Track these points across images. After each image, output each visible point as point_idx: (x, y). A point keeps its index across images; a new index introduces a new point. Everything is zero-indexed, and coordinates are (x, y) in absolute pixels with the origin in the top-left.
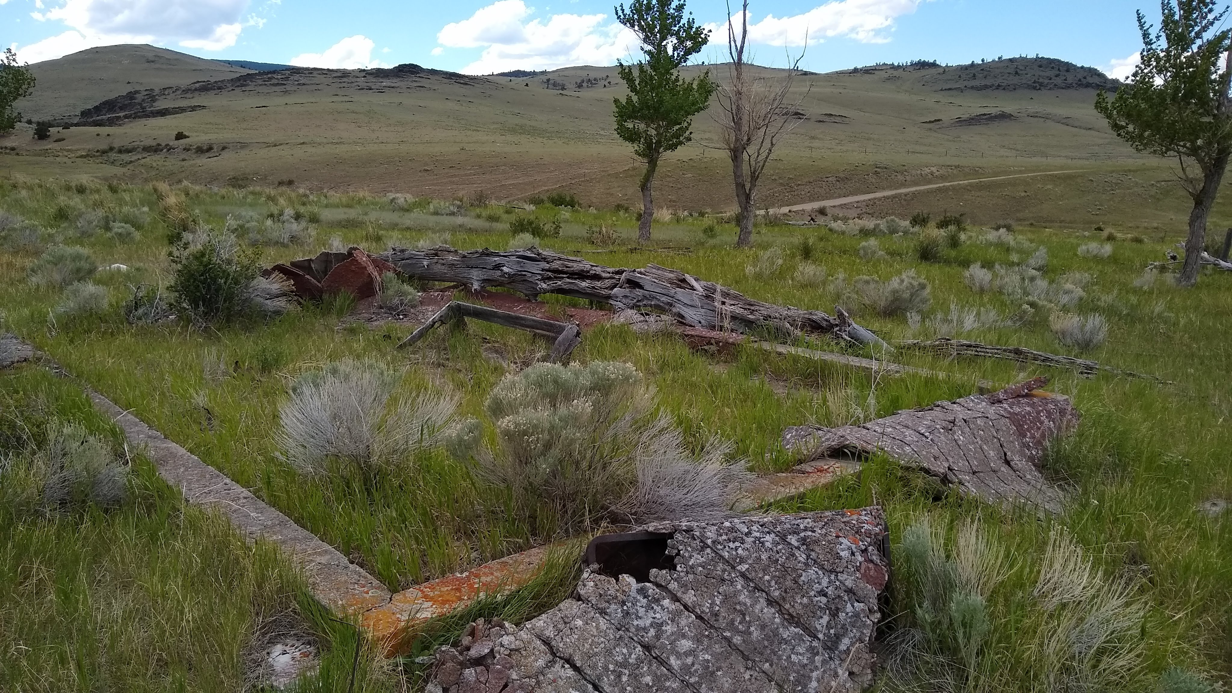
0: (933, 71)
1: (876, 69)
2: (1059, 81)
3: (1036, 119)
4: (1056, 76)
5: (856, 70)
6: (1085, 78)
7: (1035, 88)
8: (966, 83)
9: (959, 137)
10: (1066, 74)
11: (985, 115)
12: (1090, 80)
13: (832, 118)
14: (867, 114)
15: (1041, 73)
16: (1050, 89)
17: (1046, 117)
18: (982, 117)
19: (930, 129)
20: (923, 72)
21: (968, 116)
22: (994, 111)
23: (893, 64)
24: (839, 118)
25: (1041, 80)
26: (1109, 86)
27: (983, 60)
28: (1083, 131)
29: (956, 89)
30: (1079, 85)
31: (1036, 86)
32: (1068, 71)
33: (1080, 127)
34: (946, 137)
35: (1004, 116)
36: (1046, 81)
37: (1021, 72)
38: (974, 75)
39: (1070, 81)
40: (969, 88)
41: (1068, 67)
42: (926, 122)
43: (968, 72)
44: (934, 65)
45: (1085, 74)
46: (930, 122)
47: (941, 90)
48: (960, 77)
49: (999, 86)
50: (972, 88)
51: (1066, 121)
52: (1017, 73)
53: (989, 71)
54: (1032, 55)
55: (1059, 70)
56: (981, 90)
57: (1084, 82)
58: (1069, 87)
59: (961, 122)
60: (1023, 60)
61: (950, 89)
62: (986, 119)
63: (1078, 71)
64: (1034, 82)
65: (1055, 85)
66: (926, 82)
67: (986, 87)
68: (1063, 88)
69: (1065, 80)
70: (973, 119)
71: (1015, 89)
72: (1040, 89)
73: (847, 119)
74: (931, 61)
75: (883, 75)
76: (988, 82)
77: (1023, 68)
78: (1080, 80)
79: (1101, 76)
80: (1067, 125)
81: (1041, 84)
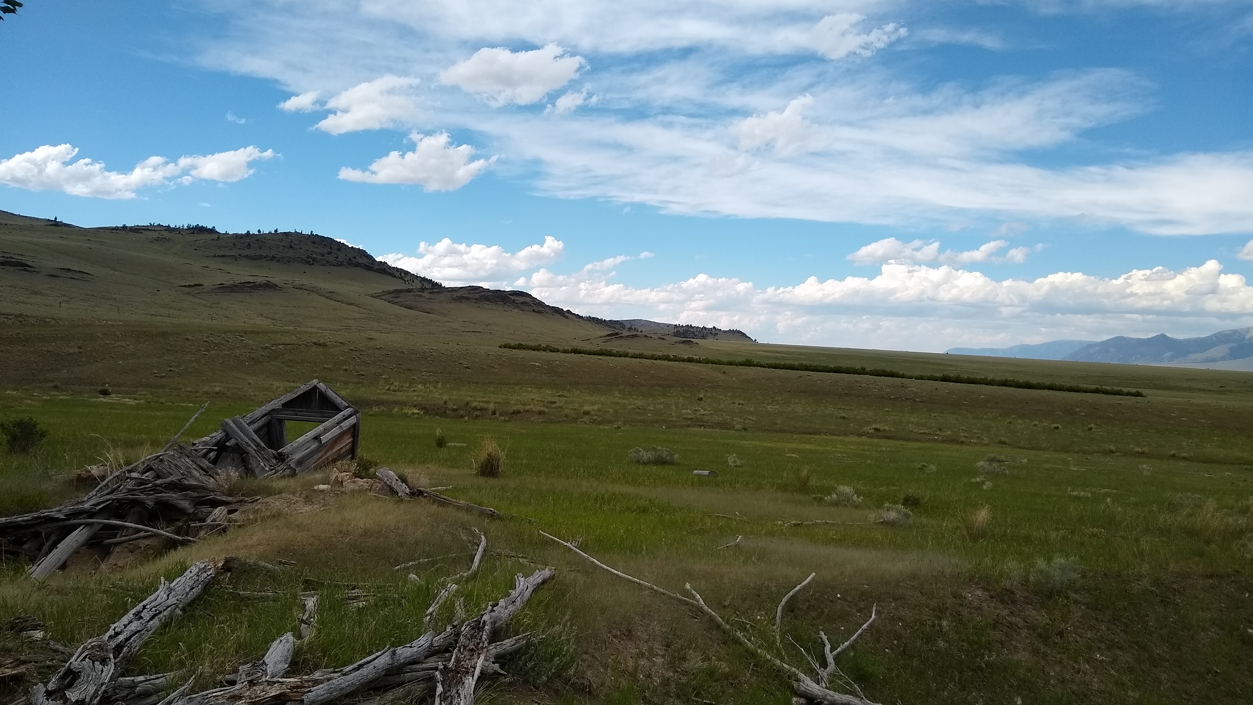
0: (207, 236)
1: (148, 230)
2: (330, 258)
3: (301, 291)
4: (328, 254)
5: (124, 227)
6: (355, 258)
7: (308, 263)
8: (240, 252)
9: (219, 303)
10: (338, 252)
11: (249, 283)
12: (360, 260)
13: (70, 275)
14: (116, 273)
15: (316, 250)
16: (323, 265)
17: (311, 290)
18: (246, 285)
19: (189, 294)
20: (197, 237)
21: (232, 283)
22: (259, 280)
23: (169, 226)
24: (78, 275)
25: (314, 256)
26: (376, 267)
27: (259, 231)
28: (344, 305)
29: (228, 256)
30: (349, 264)
31: (310, 261)
32: (339, 250)
33: (342, 302)
34: (204, 302)
35: (268, 286)
36: (319, 257)
37: (296, 246)
38: (249, 245)
39: (341, 259)
40: (243, 257)
41: (341, 246)
42: (185, 286)
43: (242, 240)
44: (213, 231)
45: (355, 254)
46: (190, 286)
47: (215, 256)
48: (234, 244)
49: (273, 257)
50: (247, 257)
51: (330, 295)
52: (291, 247)
53: (264, 242)
54: (307, 232)
55: (331, 248)
56: (256, 259)
57: (354, 262)
58: (340, 265)
59: (223, 289)
60: (298, 236)
61: (223, 256)
62: (250, 287)
63: (348, 251)
64: (308, 257)
65: (327, 261)
66: (198, 247)
67: (260, 257)
68: (335, 265)
69: (337, 258)
70: (235, 286)
71: (289, 262)
72: (313, 264)
73: (90, 276)
74: (210, 227)
75: (155, 235)
76: (263, 252)
77: (297, 242)
78: (350, 260)
79: (370, 257)
80: (330, 299)
81: (314, 260)
